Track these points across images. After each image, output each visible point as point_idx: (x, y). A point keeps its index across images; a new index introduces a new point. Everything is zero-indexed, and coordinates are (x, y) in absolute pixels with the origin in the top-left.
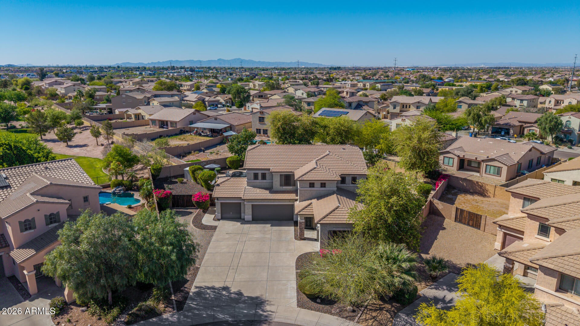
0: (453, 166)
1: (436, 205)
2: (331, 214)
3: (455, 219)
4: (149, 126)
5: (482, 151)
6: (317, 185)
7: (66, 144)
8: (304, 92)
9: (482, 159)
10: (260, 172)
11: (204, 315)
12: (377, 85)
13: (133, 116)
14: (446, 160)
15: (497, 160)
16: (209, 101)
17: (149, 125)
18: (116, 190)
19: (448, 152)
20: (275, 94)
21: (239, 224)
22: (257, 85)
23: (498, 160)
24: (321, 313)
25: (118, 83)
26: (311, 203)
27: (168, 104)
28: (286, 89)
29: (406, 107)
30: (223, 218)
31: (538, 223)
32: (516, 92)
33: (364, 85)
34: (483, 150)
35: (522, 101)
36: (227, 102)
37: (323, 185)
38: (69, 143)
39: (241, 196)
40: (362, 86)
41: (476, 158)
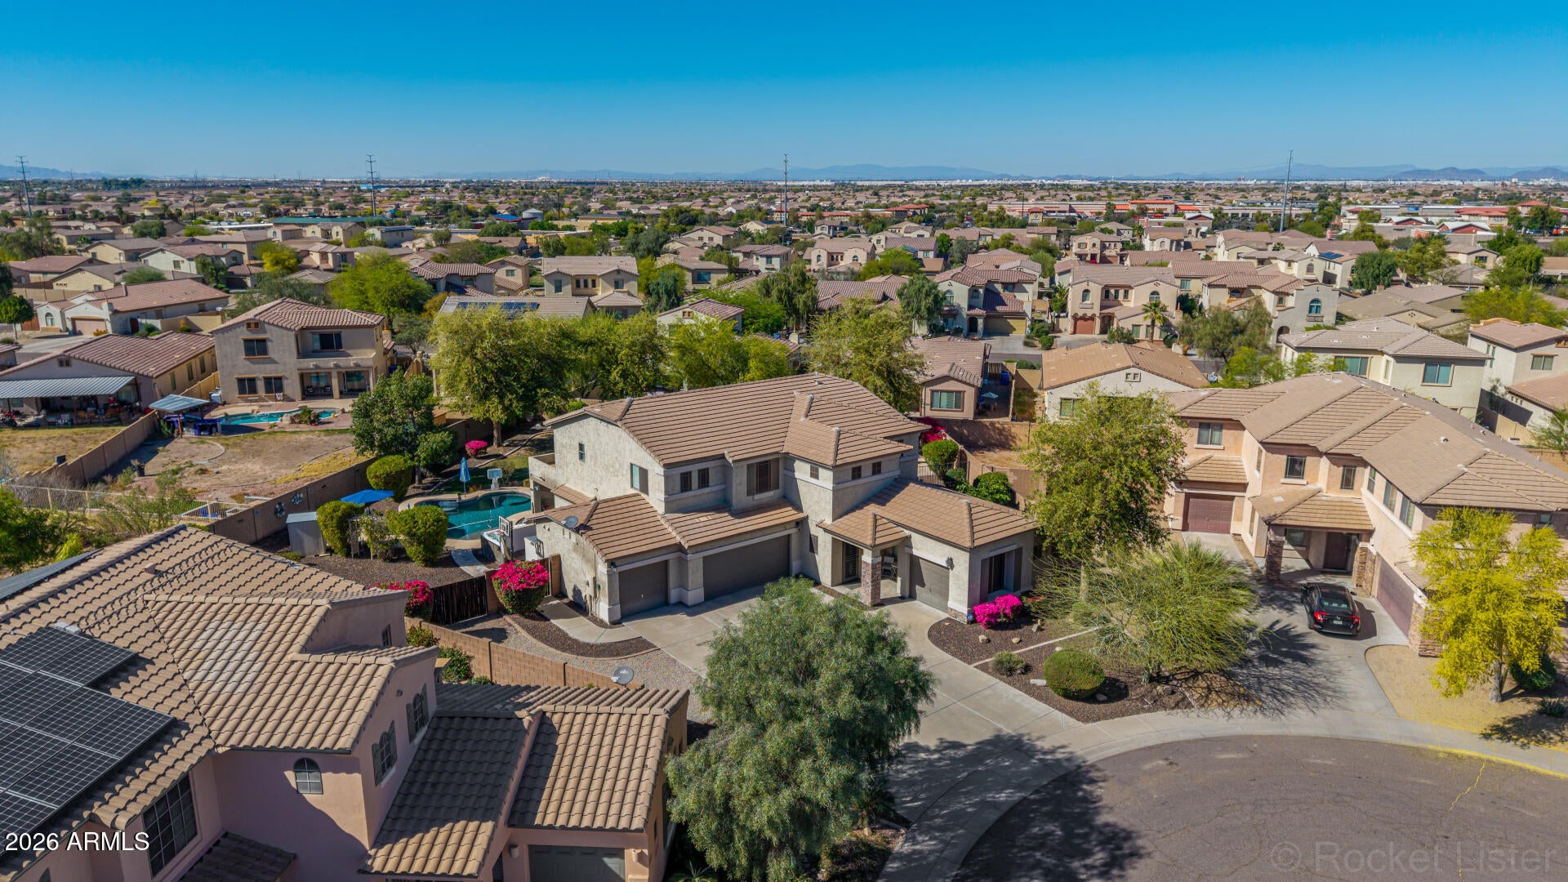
2: (973, 523)
6: (867, 470)
9: (923, 380)
10: (695, 469)
12: (370, 231)
21: (684, 617)
23: (955, 377)
26: (875, 515)
30: (624, 616)
31: (1285, 457)
32: (711, 239)
33: (327, 233)
35: (769, 258)
37: (877, 468)
40: (319, 234)
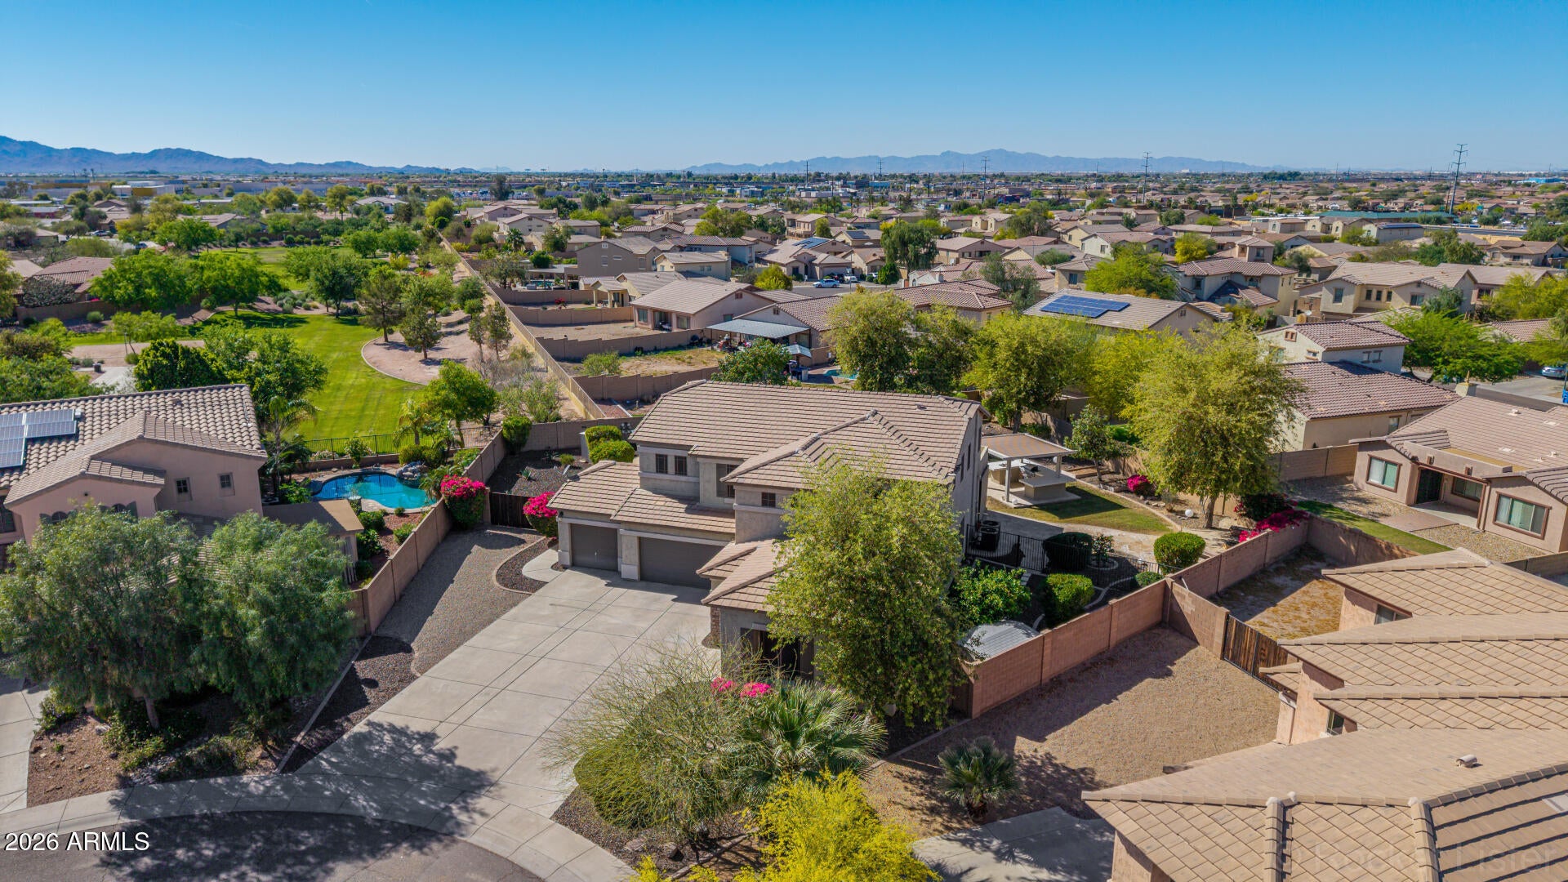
0: (1396, 491)
1: (1178, 599)
2: (756, 585)
3: (1223, 650)
4: (632, 324)
5: (1507, 450)
6: (784, 501)
7: (421, 356)
8: (1106, 244)
9: (1488, 474)
10: (671, 454)
11: (327, 793)
12: (1366, 227)
13: (611, 298)
14: (1377, 467)
15: (1531, 483)
16: (822, 266)
17: (632, 321)
18: (406, 470)
19: (1384, 445)
20: (1018, 248)
21: (602, 583)
22: (991, 221)
23: (1536, 481)
24: (593, 844)
25: (646, 215)
26: (754, 549)
27: (697, 269)
28: (1066, 233)
29: (1379, 298)
30: (575, 565)
33: (1327, 228)
34: (1512, 447)
36: (873, 269)
38: (432, 354)
39: (609, 512)
40: (1318, 229)
41: (1469, 471)
